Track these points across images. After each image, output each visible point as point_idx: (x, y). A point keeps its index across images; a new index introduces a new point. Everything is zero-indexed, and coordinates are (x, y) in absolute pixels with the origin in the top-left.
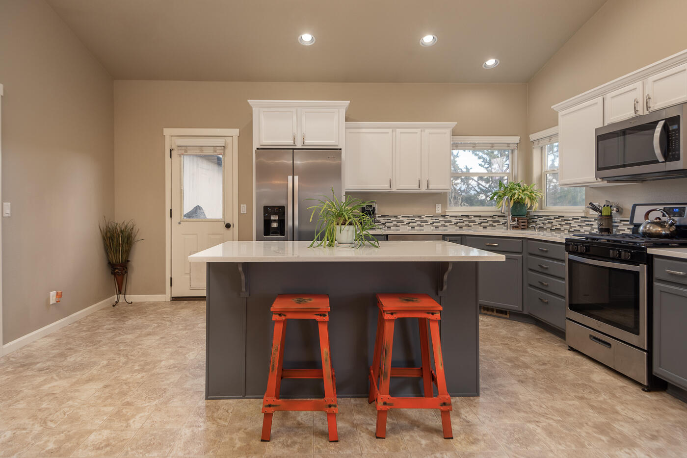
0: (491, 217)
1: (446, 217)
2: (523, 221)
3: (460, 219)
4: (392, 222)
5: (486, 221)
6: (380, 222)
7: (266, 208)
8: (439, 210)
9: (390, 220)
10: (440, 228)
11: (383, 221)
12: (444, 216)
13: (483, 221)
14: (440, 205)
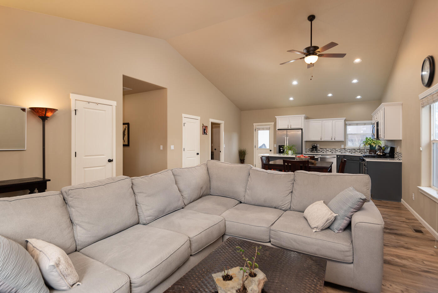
3: (351, 150)
7: (279, 146)
8: (343, 147)
9: (324, 150)
10: (344, 153)
11: (321, 150)
12: (345, 149)
13: (360, 151)
14: (343, 145)
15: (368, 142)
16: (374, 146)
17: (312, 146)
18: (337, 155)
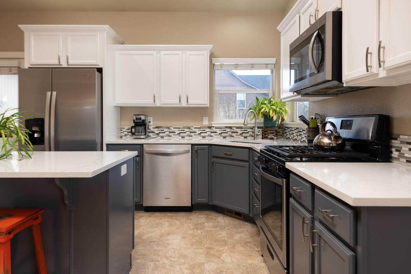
0: (250, 128)
1: (212, 128)
2: (271, 132)
3: (224, 130)
4: (165, 133)
5: (247, 132)
6: (154, 133)
8: (206, 123)
9: (163, 130)
10: (207, 138)
11: (157, 132)
12: (210, 127)
13: (244, 132)
14: (207, 118)
15: (262, 110)
16: (275, 118)
17: (134, 120)
18: (193, 145)
